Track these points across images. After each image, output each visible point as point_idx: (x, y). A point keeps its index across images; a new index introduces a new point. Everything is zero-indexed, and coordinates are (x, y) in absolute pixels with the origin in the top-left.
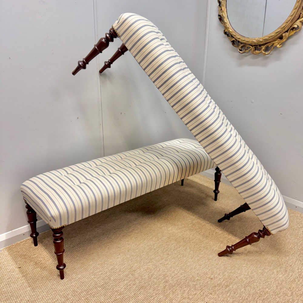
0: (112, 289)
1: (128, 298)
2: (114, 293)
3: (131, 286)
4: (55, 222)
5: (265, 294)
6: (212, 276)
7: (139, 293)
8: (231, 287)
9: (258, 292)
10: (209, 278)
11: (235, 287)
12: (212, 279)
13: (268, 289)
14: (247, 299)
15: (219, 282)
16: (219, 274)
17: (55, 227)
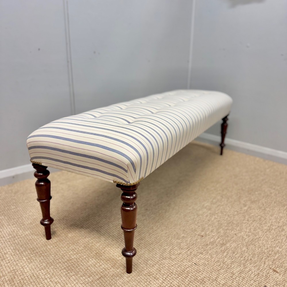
0: (67, 247)
1: (87, 258)
2: (68, 252)
3: (93, 244)
4: (135, 172)
5: (275, 254)
6: (203, 233)
7: (103, 251)
8: (228, 245)
9: (266, 251)
10: (199, 235)
11: (234, 245)
12: (202, 236)
13: (278, 248)
14: (251, 259)
15: (212, 240)
16: (212, 231)
17: (133, 182)
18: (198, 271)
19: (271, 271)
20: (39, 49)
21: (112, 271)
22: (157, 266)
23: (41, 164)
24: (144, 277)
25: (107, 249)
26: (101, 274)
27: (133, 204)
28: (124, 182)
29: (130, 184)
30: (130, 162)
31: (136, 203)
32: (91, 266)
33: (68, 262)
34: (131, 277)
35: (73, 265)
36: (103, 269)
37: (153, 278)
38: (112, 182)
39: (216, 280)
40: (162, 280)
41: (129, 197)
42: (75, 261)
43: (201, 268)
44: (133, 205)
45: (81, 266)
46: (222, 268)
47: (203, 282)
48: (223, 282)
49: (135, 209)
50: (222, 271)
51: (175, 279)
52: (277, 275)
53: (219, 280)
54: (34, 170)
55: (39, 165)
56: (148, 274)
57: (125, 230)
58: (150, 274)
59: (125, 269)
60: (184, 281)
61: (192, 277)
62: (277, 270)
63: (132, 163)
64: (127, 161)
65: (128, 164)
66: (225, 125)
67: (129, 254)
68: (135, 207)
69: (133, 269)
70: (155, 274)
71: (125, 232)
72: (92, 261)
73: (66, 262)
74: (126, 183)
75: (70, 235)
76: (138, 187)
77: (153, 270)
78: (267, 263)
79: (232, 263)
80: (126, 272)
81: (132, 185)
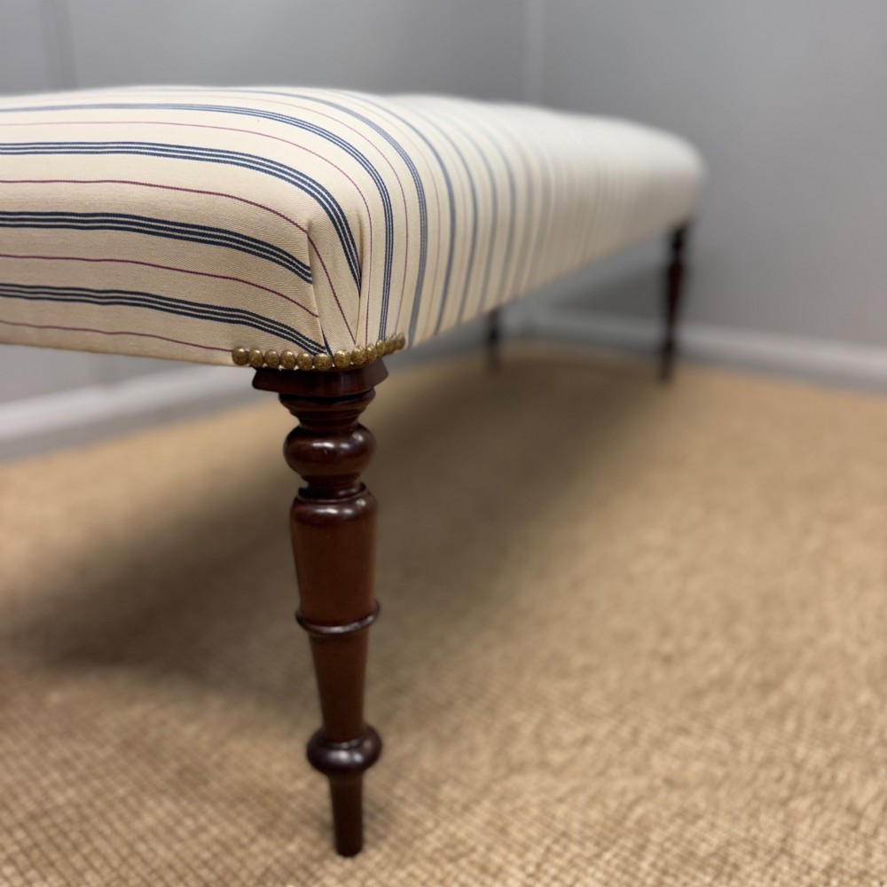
4: (359, 283)
7: (215, 757)
8: (791, 685)
11: (815, 685)
17: (351, 348)
18: (689, 816)
21: (264, 853)
22: (484, 811)
24: (430, 867)
25: (237, 746)
26: (204, 873)
27: (351, 487)
28: (293, 351)
29: (334, 358)
30: (323, 211)
31: (368, 486)
32: (149, 836)
33: (33, 826)
34: (360, 874)
35: (59, 840)
36: (216, 848)
37: (475, 872)
39: (784, 850)
40: (521, 875)
41: (329, 445)
42: (68, 820)
43: (699, 798)
44: (354, 490)
45: (99, 842)
46: (796, 790)
47: (723, 865)
48: (821, 858)
49: (364, 516)
50: (801, 804)
51: (583, 864)
53: (799, 848)
56: (449, 852)
57: (317, 632)
58: (454, 851)
59: (330, 835)
60: (632, 869)
61: (668, 845)
63: (338, 220)
64: (306, 209)
65: (310, 225)
67: (343, 756)
68: (362, 503)
69: (368, 835)
70: (481, 849)
71: (321, 645)
72: (157, 811)
73: (21, 826)
74: (306, 355)
75: (55, 698)
76: (378, 388)
77: (470, 828)
79: (834, 762)
80: (333, 854)
81: (346, 363)
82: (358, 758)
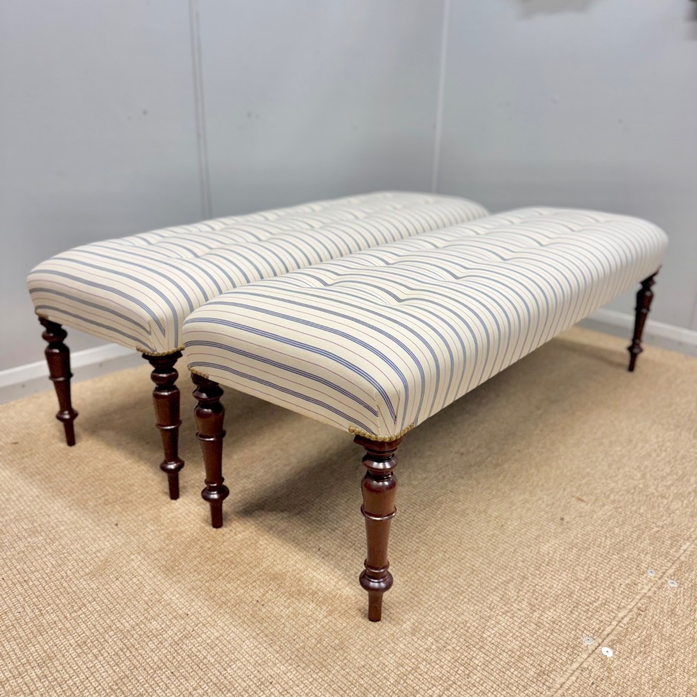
5: (584, 477)
6: (463, 450)
9: (568, 474)
10: (456, 453)
12: (462, 454)
13: (588, 470)
14: (543, 485)
15: (478, 459)
16: (479, 447)
19: (574, 499)
20: (145, 112)
23: (208, 377)
38: (347, 431)
52: (583, 504)
53: (489, 511)
54: (195, 387)
55: (203, 378)
62: (585, 498)
65: (149, 321)
66: (648, 294)
78: (568, 490)
82: (383, 585)
